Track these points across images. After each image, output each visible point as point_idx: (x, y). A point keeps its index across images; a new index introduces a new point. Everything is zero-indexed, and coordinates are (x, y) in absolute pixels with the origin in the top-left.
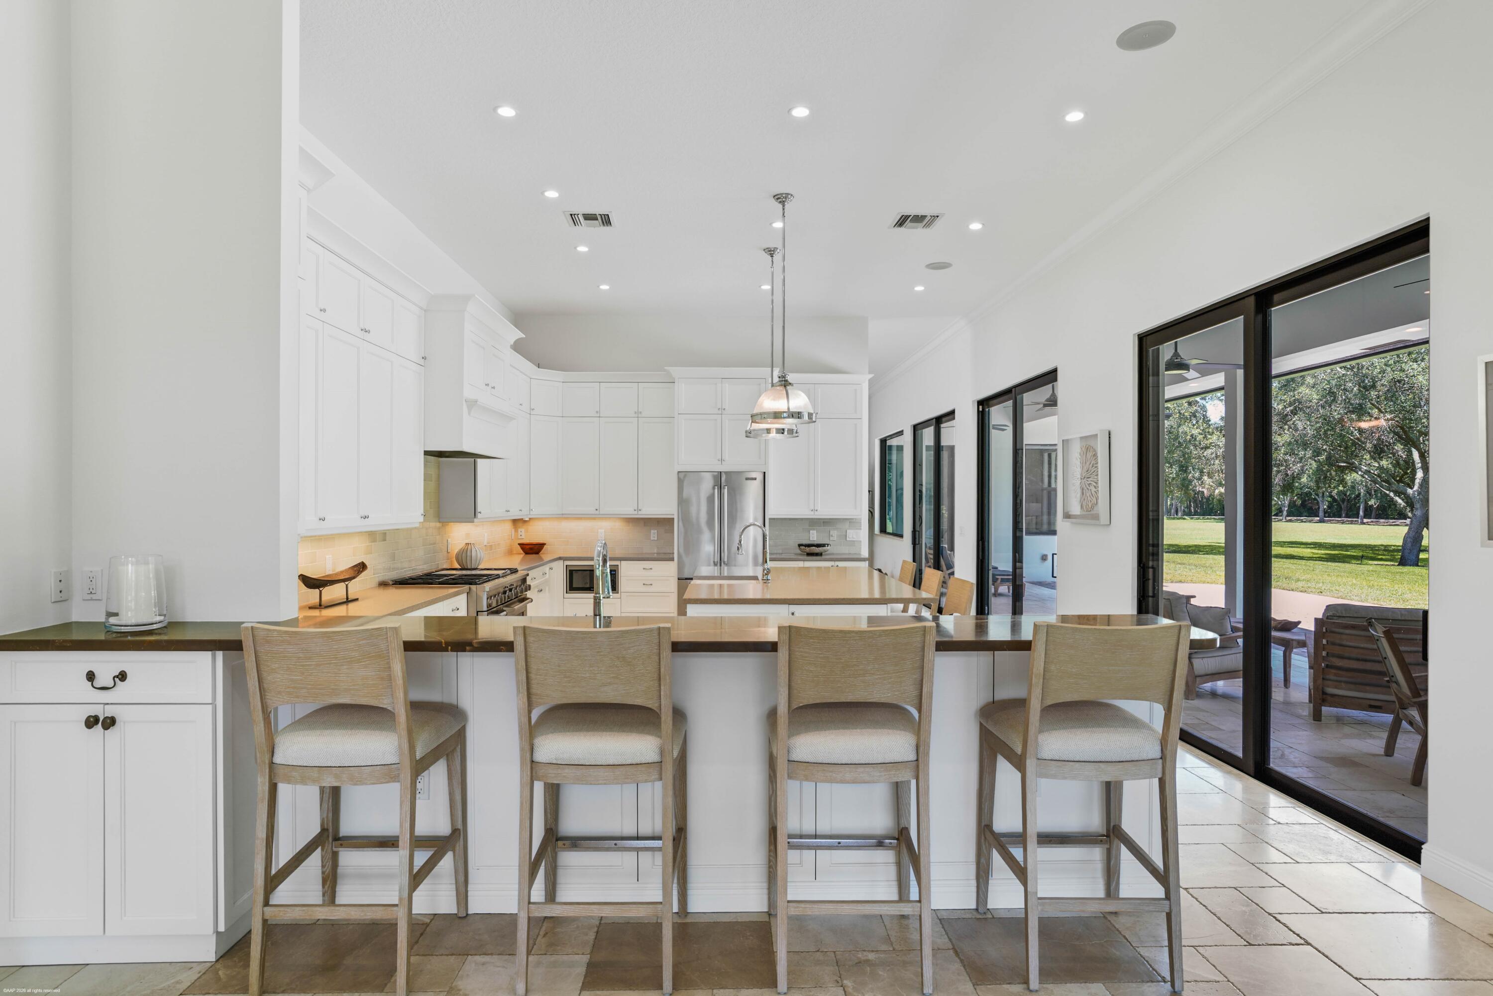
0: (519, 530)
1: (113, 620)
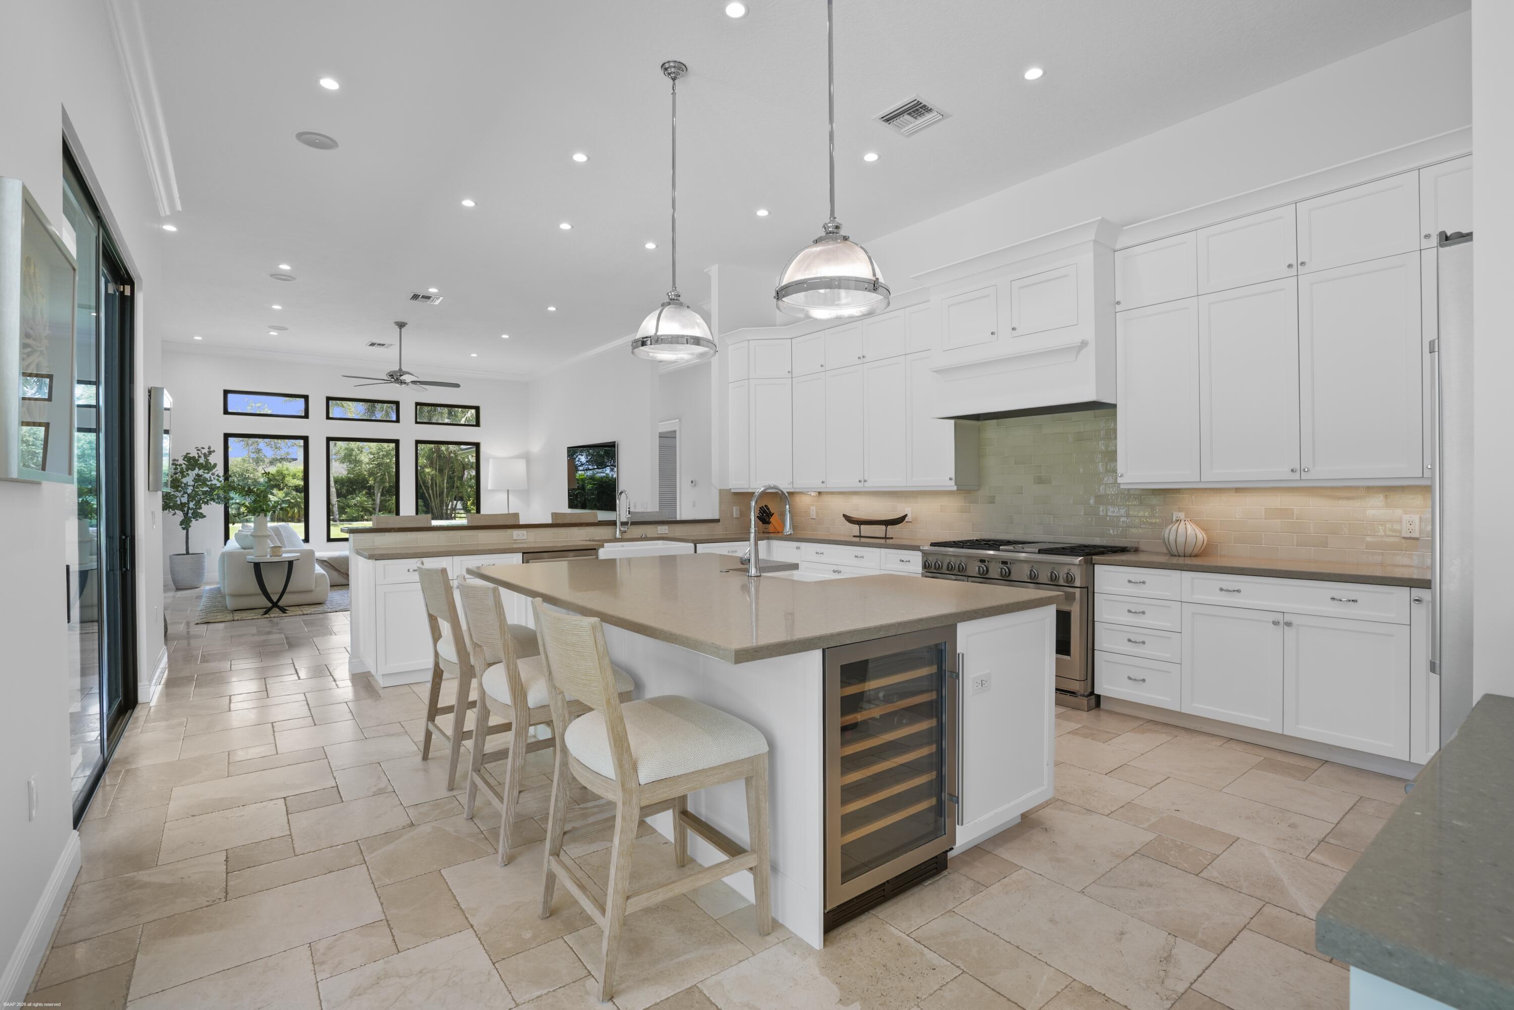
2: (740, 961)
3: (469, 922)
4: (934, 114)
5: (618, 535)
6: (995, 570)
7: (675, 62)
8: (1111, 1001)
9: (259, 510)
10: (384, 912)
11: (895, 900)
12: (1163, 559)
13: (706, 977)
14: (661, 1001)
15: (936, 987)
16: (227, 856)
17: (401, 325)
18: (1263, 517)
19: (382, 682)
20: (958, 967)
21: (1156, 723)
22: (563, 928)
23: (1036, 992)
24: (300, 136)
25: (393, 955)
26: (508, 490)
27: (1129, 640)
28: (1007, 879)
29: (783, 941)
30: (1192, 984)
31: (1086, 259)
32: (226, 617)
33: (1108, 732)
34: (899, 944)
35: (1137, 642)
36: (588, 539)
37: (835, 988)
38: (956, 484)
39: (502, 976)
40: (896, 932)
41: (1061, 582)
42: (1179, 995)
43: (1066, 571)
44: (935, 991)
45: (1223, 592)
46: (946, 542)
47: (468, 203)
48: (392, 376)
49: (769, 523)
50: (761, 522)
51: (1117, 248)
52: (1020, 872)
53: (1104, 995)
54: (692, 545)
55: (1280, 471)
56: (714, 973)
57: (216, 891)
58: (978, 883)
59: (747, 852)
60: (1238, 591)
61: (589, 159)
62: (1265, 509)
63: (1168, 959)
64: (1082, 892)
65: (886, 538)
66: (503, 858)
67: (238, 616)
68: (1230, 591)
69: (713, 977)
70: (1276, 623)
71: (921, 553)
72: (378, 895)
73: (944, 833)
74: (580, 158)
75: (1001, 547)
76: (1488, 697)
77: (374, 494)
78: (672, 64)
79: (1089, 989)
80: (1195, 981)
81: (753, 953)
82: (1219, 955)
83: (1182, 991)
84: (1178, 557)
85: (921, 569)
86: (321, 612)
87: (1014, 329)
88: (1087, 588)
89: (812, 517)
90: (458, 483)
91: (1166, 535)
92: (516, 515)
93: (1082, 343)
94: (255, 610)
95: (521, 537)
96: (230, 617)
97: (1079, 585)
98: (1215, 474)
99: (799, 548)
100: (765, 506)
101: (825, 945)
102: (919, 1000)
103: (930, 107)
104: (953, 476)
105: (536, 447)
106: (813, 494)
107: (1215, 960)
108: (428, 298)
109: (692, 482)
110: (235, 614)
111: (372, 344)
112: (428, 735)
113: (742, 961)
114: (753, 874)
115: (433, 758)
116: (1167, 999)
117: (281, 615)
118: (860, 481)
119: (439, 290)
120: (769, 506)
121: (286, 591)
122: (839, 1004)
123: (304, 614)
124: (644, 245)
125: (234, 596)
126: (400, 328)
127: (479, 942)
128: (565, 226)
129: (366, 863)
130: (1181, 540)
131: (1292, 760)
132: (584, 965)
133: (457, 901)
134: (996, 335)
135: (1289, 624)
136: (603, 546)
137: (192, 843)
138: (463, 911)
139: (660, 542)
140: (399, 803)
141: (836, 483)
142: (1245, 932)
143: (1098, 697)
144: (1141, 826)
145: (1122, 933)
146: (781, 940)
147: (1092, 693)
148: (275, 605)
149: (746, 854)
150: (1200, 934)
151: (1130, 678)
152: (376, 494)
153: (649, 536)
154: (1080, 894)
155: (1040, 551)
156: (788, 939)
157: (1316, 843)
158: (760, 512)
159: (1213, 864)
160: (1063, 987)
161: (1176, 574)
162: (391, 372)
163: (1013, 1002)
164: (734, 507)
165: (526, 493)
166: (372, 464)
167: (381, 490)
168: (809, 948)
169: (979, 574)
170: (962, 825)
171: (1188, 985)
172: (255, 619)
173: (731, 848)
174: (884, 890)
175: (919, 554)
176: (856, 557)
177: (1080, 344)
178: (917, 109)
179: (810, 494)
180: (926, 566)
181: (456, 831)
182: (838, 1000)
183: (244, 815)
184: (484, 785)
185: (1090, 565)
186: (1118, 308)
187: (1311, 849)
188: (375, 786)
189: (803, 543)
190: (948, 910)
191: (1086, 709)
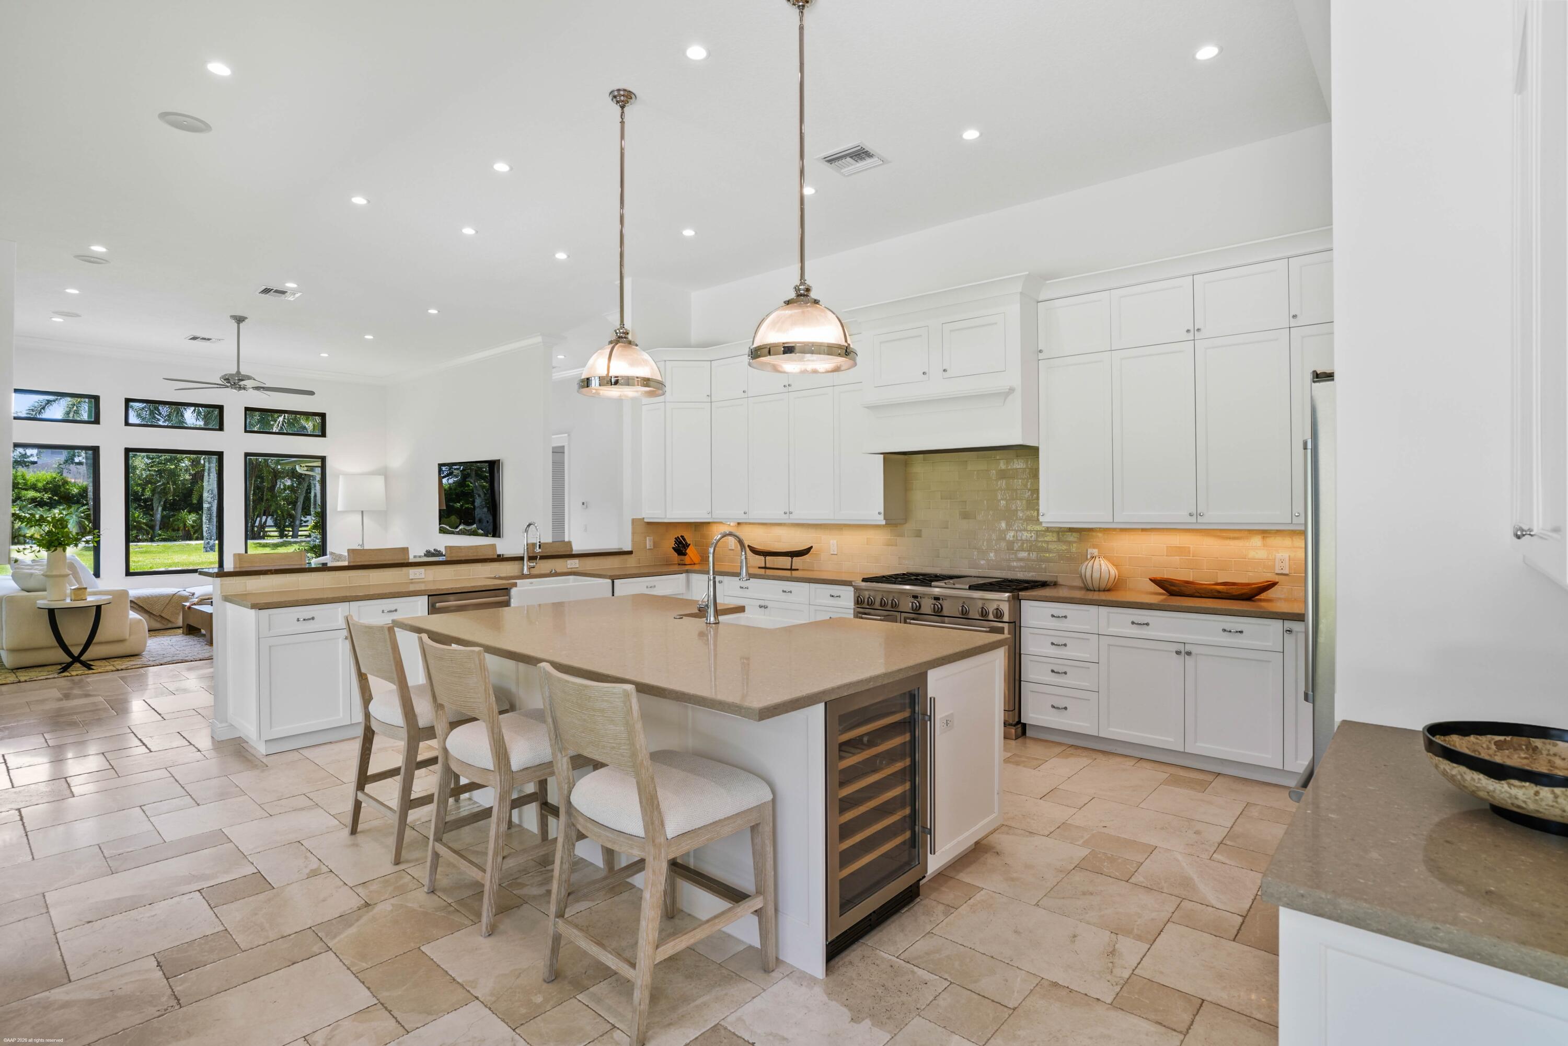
2: (754, 998)
3: (472, 994)
4: (875, 159)
5: (526, 571)
6: (927, 606)
7: (625, 90)
8: (1074, 992)
9: (56, 543)
10: (374, 996)
11: (879, 929)
12: (1078, 594)
13: (726, 1015)
14: (691, 1041)
15: (931, 998)
16: (157, 960)
17: (240, 320)
18: (1165, 554)
19: (262, 749)
20: (945, 979)
21: (1077, 747)
22: (572, 988)
23: (1014, 992)
24: (164, 116)
25: (403, 1035)
26: (362, 512)
27: (1053, 671)
28: (972, 900)
29: (788, 975)
30: (1134, 970)
31: (1014, 310)
32: (6, 678)
33: (1037, 759)
34: (892, 966)
35: (1059, 673)
36: (493, 576)
37: (845, 1010)
38: (884, 519)
39: (527, 1040)
40: (886, 956)
41: (991, 617)
42: (1125, 980)
43: (995, 607)
44: (931, 1002)
45: (1134, 625)
46: (876, 577)
47: (359, 200)
48: (227, 380)
49: (685, 554)
50: (676, 554)
51: (1040, 299)
52: (982, 892)
53: (1068, 987)
54: (610, 581)
55: (1179, 515)
56: (733, 1011)
57: (164, 999)
58: (949, 906)
59: (750, 896)
60: (1147, 624)
61: (511, 169)
62: (1167, 547)
63: (1113, 952)
64: (1037, 905)
66: (487, 927)
67: (23, 676)
68: (1140, 624)
69: (732, 1015)
70: (1178, 653)
71: (853, 589)
72: (359, 980)
73: (917, 863)
74: (501, 167)
75: (933, 583)
76: (1345, 723)
77: (152, 509)
78: (622, 93)
79: (1055, 985)
80: (1136, 968)
81: (763, 989)
82: (1151, 945)
83: (1127, 976)
84: (1093, 592)
85: (853, 604)
86: (141, 666)
87: (945, 370)
88: (1015, 622)
89: (730, 548)
90: (267, 495)
91: (1083, 571)
92: (405, 550)
93: (1009, 389)
94: (46, 668)
95: (417, 576)
96: (11, 678)
97: (1007, 620)
98: (1125, 516)
99: (722, 582)
100: (681, 536)
101: (827, 975)
102: (919, 1011)
103: (872, 152)
104: (882, 511)
105: (397, 460)
106: (732, 524)
107: (1149, 949)
108: (283, 293)
109: (583, 504)
110: (18, 674)
111: (194, 338)
112: (358, 805)
113: (755, 997)
114: (758, 916)
115: (361, 832)
116: (1117, 984)
117: (87, 672)
118: (785, 513)
119: (298, 285)
120: (685, 537)
121: (93, 642)
122: (852, 1023)
123: (118, 670)
124: (554, 255)
125: (13, 651)
126: (238, 324)
127: (490, 1012)
128: (469, 231)
129: (331, 949)
130: (1096, 575)
131: (1193, 775)
132: (606, 1020)
133: (451, 976)
134: (927, 374)
135: (1189, 653)
136: (515, 585)
137: (104, 952)
138: (462, 985)
139: (571, 577)
140: (342, 883)
141: (758, 514)
142: (1169, 925)
143: (1024, 725)
144: (1077, 843)
145: (1075, 936)
146: (785, 974)
147: (1019, 722)
148: (76, 659)
149: (751, 898)
150: (1135, 930)
151: (1053, 707)
152: (155, 508)
153: (558, 571)
154: (1035, 907)
155: (972, 588)
156: (791, 973)
157: (1216, 845)
158: (676, 543)
159: (1139, 871)
160: (1035, 985)
161: (1093, 609)
162: (226, 375)
163: (997, 1003)
164: (647, 538)
165: (383, 515)
166: (150, 471)
167: (162, 503)
168: (813, 980)
169: (913, 610)
170: (934, 854)
171: (1131, 972)
172: (49, 679)
173: (735, 896)
174: (870, 920)
175: (851, 589)
176: (784, 591)
177: (1007, 390)
178: (860, 154)
179: (729, 525)
180: (859, 602)
181: (420, 907)
182: (850, 1019)
183: (156, 915)
184: (454, 855)
185: (1016, 601)
186: (1041, 356)
187: (1213, 851)
188: (306, 867)
189: (726, 577)
190: (928, 931)
191: (1014, 738)
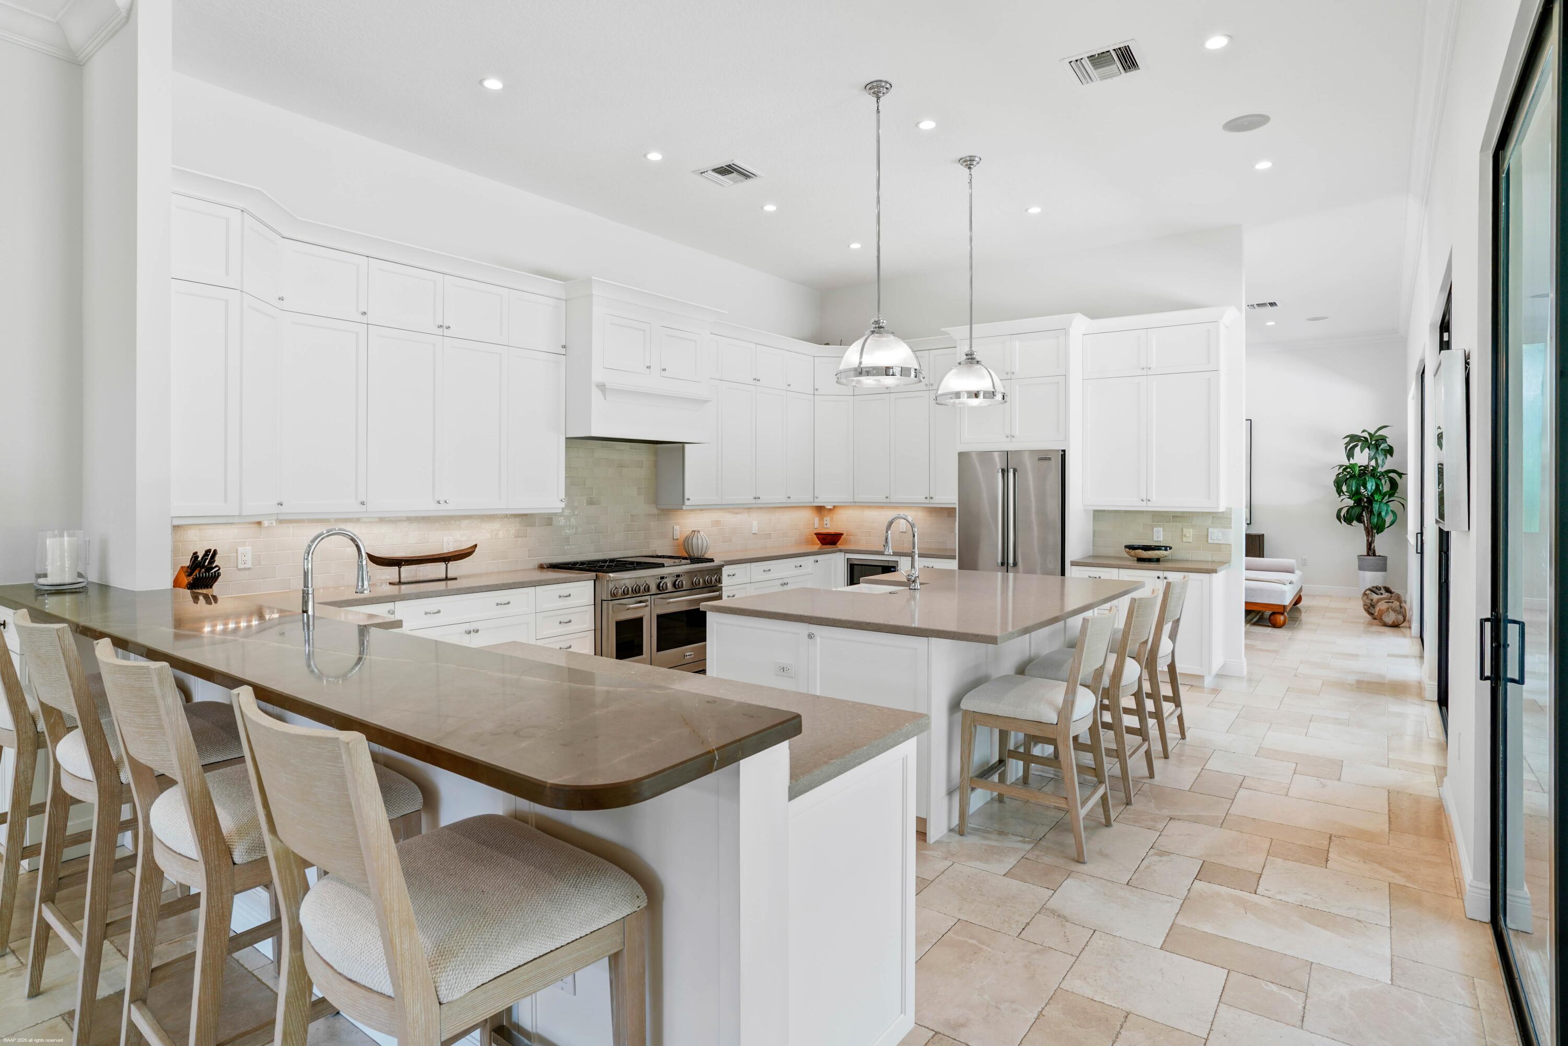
0: (825, 518)
1: (42, 581)
16: (1326, 864)
65: (447, 579)
87: (664, 370)
104: (563, 497)
134: (650, 369)
